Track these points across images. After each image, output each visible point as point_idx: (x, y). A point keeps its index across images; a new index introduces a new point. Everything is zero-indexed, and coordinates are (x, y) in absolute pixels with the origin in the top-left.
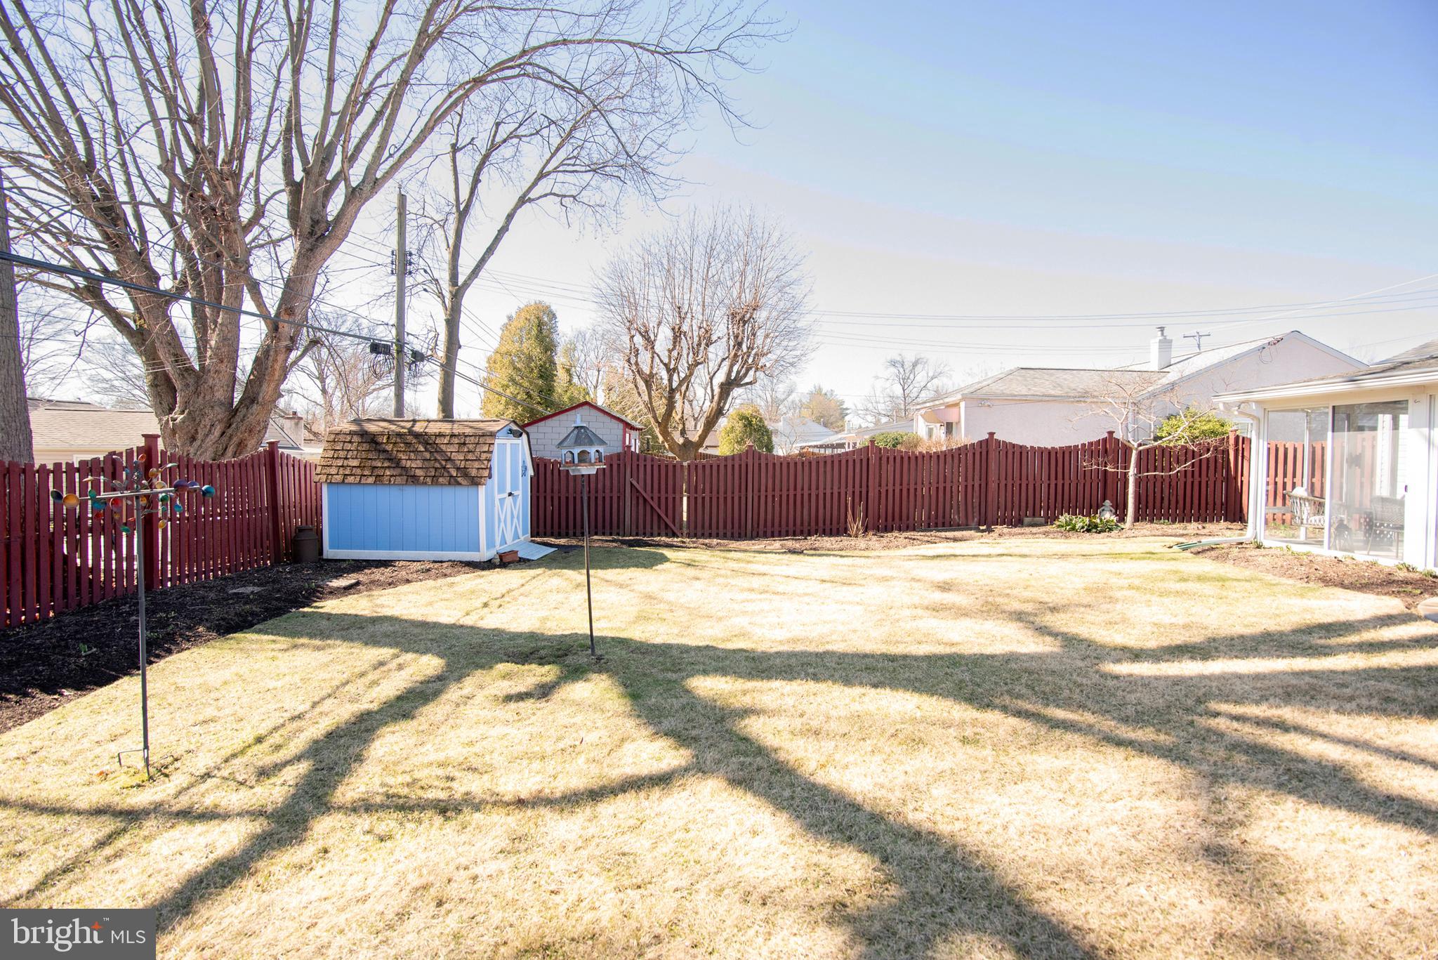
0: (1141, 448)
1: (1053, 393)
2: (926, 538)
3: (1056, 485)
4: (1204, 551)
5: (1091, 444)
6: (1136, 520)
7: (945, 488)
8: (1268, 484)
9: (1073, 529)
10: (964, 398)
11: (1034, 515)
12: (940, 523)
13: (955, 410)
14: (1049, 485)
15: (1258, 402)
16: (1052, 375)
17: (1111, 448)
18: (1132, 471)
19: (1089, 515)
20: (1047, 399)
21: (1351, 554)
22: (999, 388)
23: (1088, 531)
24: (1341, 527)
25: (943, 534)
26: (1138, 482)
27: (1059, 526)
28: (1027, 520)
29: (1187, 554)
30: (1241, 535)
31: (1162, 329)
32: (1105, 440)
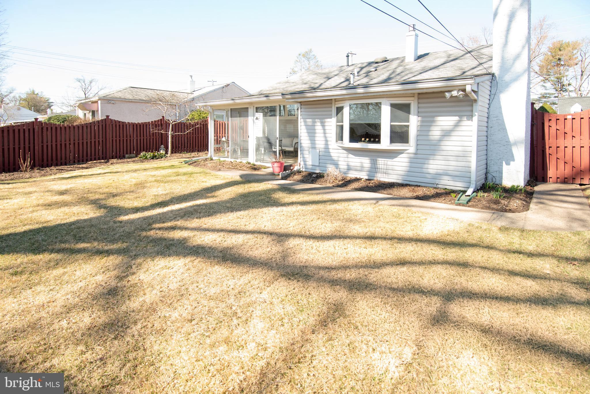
0: (173, 123)
1: (144, 99)
2: (70, 169)
3: (140, 139)
4: (193, 163)
5: (155, 121)
6: (172, 153)
7: (83, 143)
8: (215, 136)
9: (146, 158)
10: (99, 99)
11: (130, 153)
12: (81, 160)
13: (96, 104)
14: (137, 139)
15: (211, 106)
16: (145, 91)
17: (162, 123)
18: (170, 133)
19: (152, 152)
20: (141, 101)
21: (236, 160)
22: (119, 95)
23: (153, 158)
24: (235, 151)
25: (81, 166)
26: (172, 137)
27: (140, 157)
28: (127, 156)
29: (186, 165)
30: (206, 156)
31: (191, 76)
32: (161, 120)
